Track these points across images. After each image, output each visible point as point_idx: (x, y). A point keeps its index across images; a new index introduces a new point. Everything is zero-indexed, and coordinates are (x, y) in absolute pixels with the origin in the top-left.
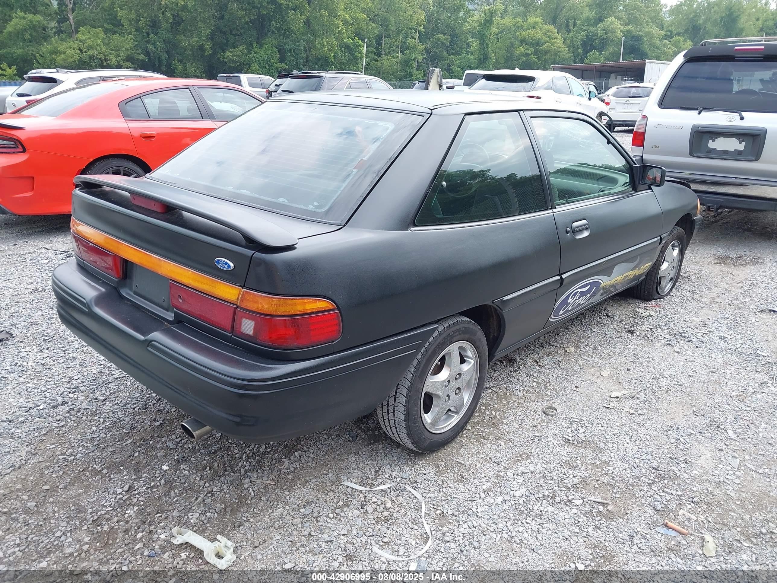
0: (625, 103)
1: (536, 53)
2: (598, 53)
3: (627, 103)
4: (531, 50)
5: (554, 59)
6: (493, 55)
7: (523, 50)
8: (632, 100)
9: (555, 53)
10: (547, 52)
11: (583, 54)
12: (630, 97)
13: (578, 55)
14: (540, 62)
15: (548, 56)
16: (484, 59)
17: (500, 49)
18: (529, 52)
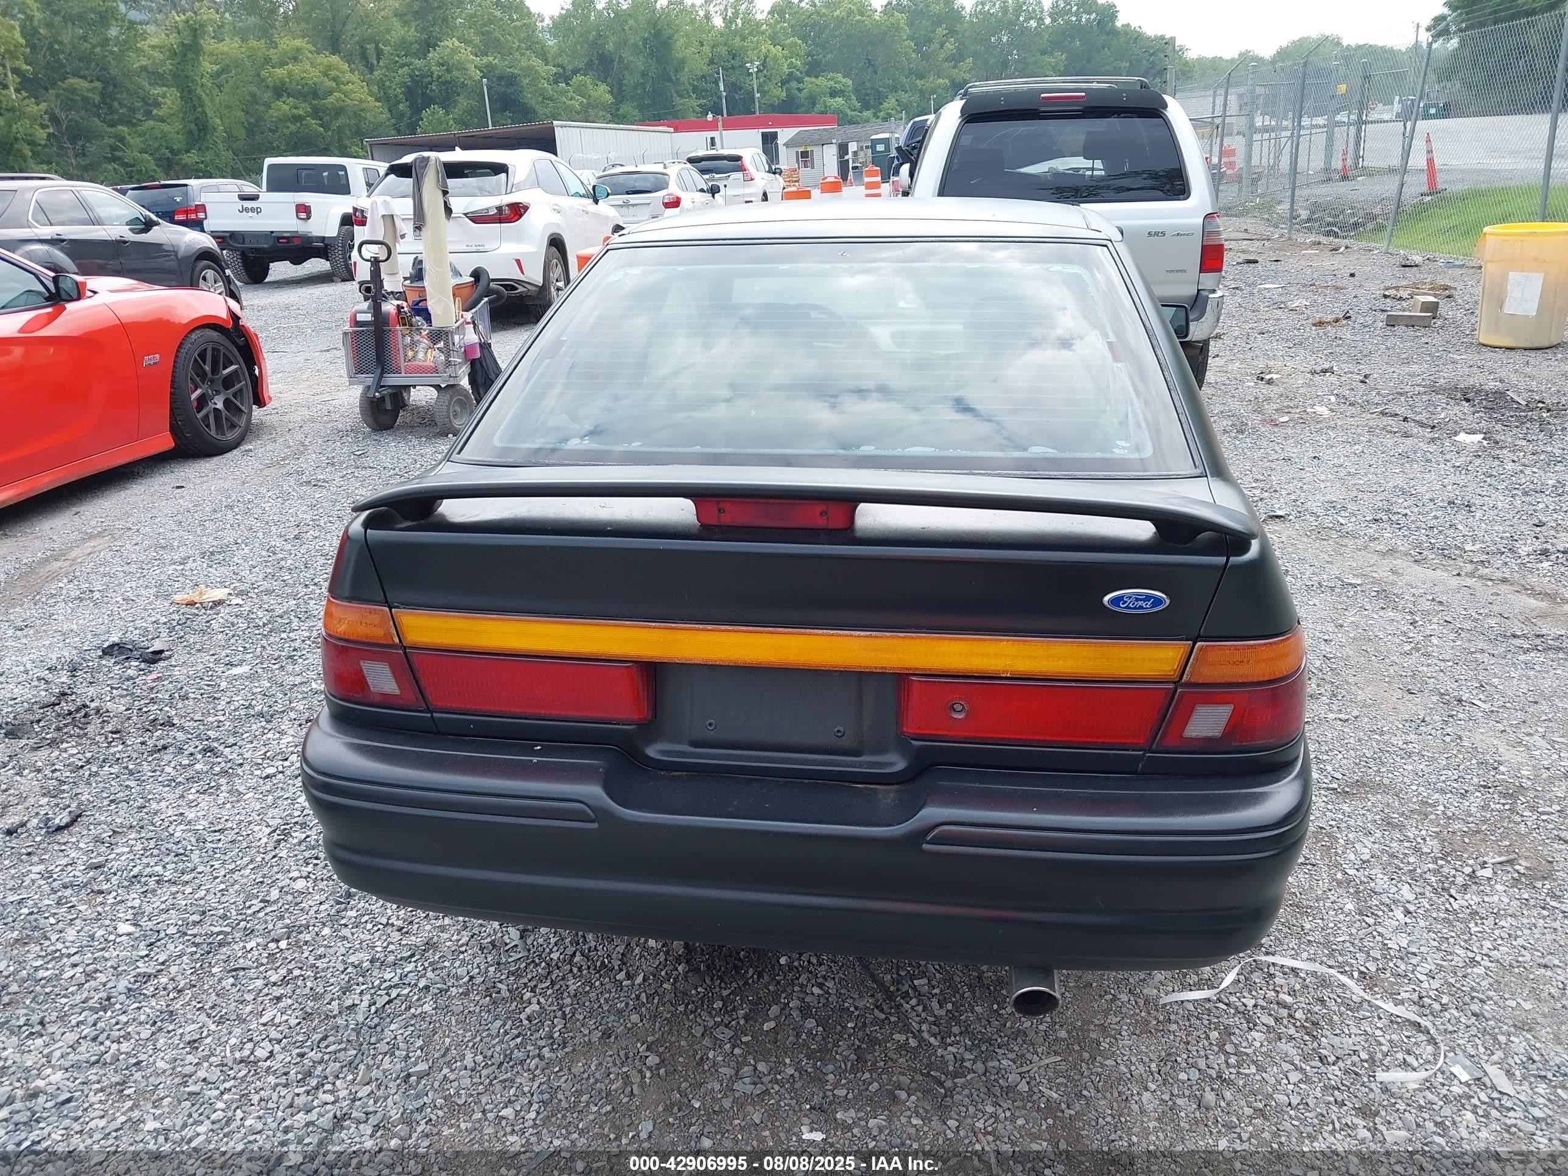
0: (622, 206)
1: (316, 113)
2: (441, 112)
3: (626, 205)
4: (303, 109)
5: (356, 125)
6: (218, 121)
7: (286, 107)
8: (634, 199)
9: (355, 113)
10: (339, 112)
11: (413, 114)
12: (628, 193)
13: (402, 115)
14: (330, 133)
15: (342, 121)
16: (199, 130)
17: (229, 107)
18: (301, 112)
